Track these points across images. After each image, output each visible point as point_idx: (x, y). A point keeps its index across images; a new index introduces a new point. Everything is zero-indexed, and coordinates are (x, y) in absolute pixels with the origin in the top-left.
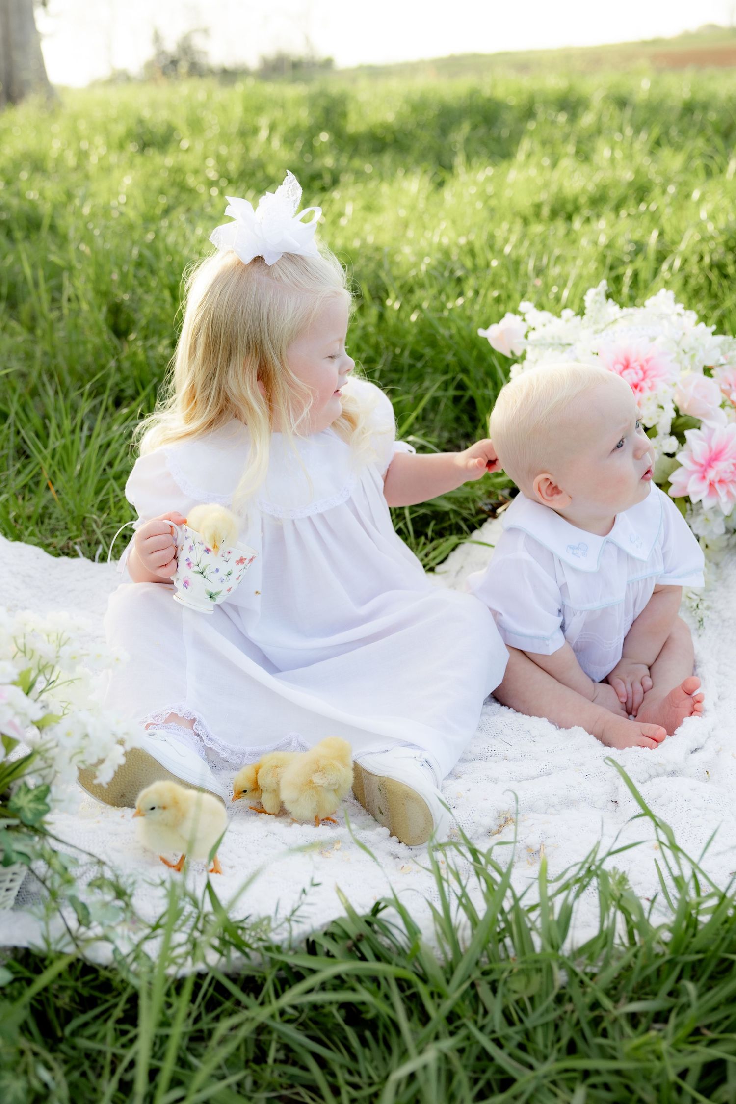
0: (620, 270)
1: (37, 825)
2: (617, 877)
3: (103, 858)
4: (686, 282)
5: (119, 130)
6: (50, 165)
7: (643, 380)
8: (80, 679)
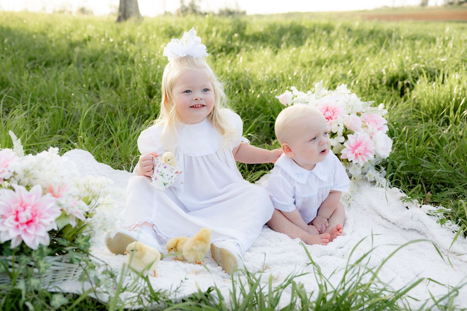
0: (336, 84)
1: (85, 250)
2: (300, 285)
3: (107, 263)
4: (361, 89)
5: (163, 29)
6: (136, 41)
7: (333, 115)
8: (110, 204)
